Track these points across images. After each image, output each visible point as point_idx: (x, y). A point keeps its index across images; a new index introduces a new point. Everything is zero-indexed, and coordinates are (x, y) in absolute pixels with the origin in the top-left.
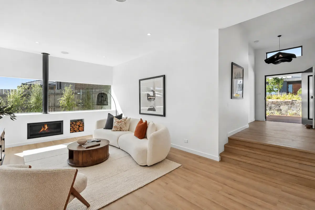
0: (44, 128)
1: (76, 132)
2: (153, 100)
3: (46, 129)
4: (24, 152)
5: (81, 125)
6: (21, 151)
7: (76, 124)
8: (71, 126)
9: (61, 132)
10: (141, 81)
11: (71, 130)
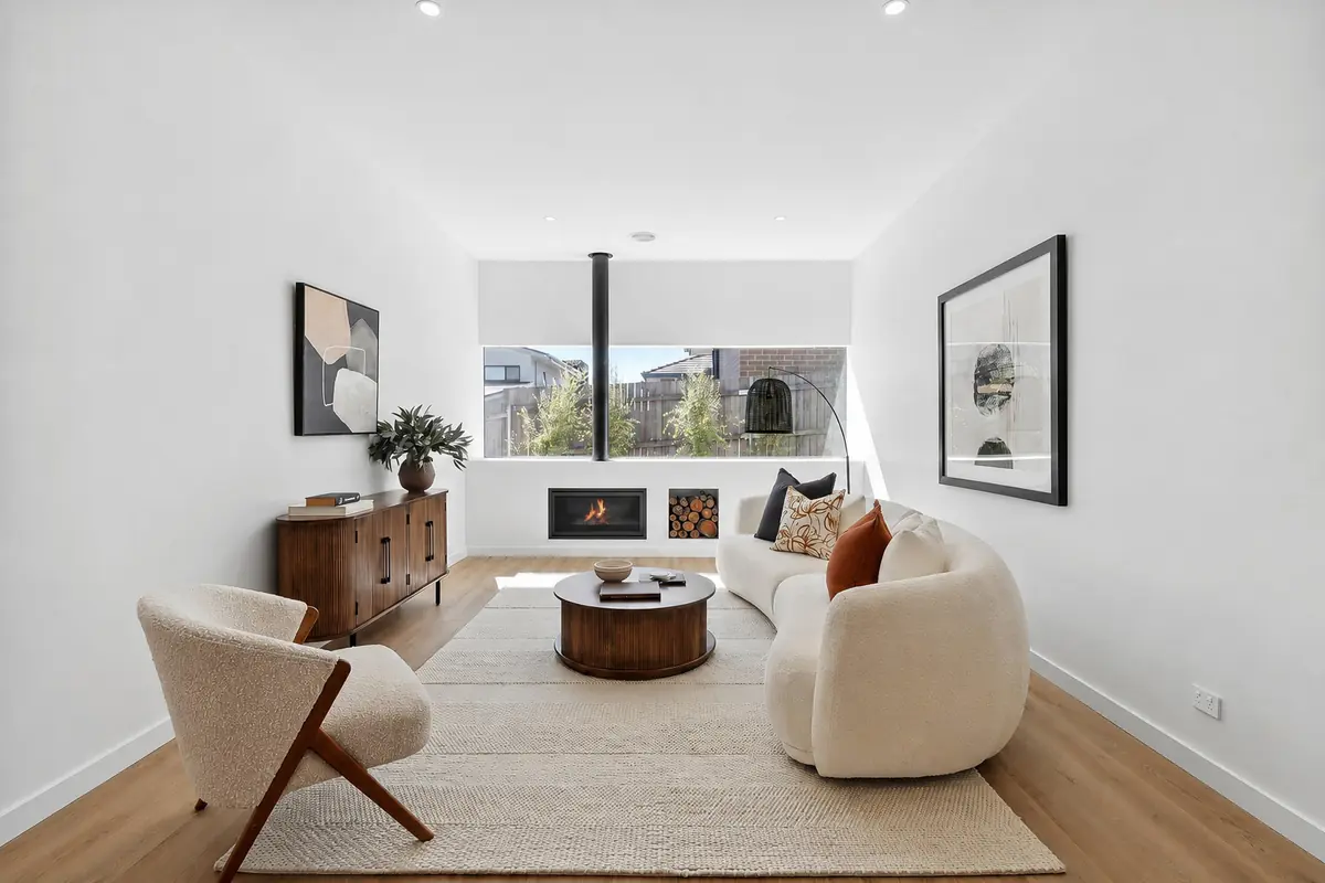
0: (597, 508)
1: (689, 537)
2: (1002, 403)
3: (600, 514)
4: (520, 576)
5: (706, 513)
6: (511, 573)
7: (689, 506)
8: (671, 513)
9: (638, 532)
10: (947, 304)
11: (671, 528)
